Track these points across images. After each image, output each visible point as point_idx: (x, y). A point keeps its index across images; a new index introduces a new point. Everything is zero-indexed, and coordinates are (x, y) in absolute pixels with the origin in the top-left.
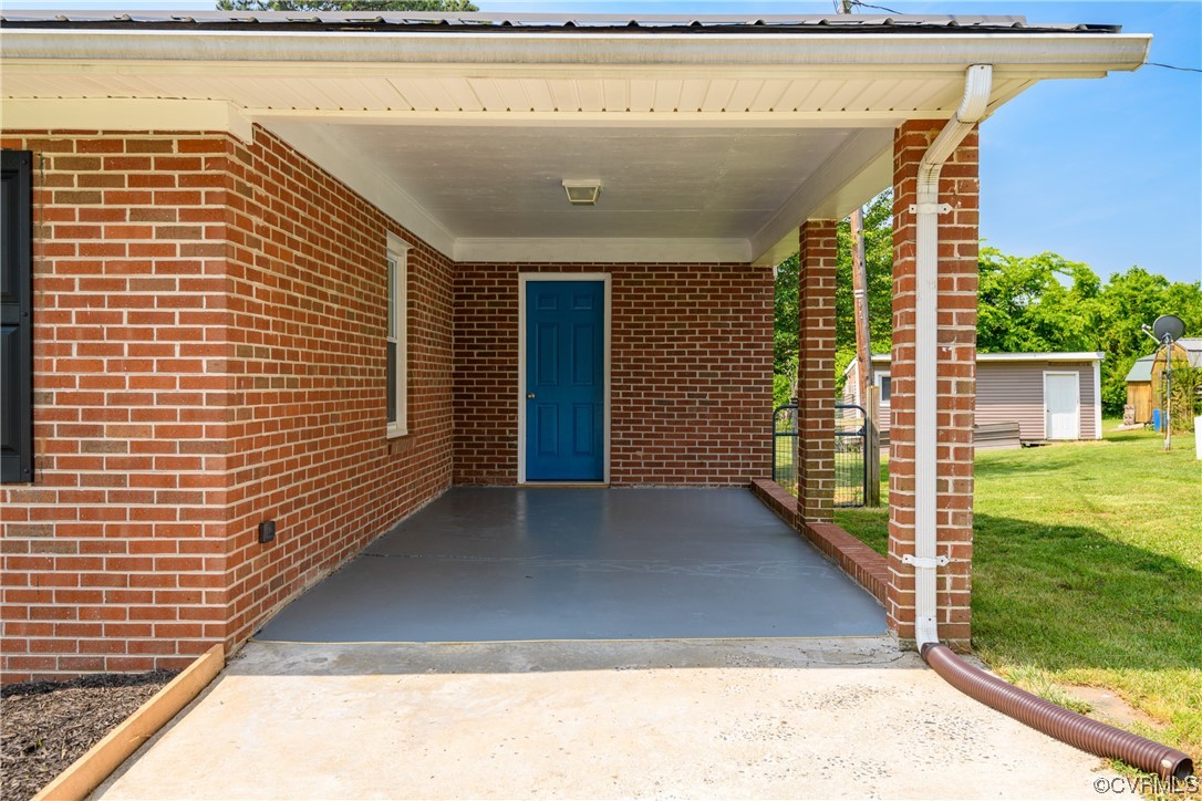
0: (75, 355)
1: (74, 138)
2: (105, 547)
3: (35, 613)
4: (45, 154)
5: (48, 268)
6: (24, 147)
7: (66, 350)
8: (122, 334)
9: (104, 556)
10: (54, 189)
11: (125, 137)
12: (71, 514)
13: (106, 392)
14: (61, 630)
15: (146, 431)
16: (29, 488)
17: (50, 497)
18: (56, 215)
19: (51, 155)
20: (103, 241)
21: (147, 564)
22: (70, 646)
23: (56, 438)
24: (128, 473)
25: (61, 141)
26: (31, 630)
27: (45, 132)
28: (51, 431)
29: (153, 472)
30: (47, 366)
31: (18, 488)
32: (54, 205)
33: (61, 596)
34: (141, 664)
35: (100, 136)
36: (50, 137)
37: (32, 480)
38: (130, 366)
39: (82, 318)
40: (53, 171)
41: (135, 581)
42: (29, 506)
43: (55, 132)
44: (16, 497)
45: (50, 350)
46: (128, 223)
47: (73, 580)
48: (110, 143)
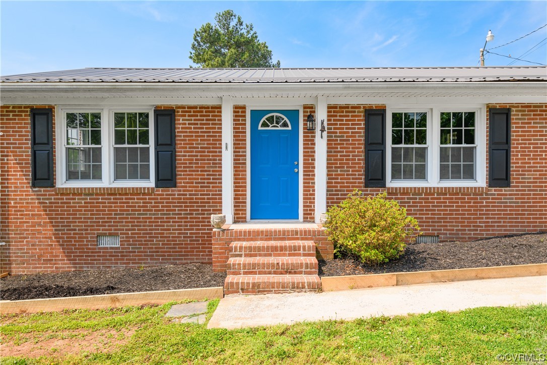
0: (519, 157)
1: (520, 105)
2: (526, 202)
3: (510, 218)
4: (513, 109)
5: (513, 135)
6: (508, 107)
7: (518, 155)
8: (531, 151)
9: (526, 205)
10: (515, 117)
11: (532, 105)
12: (518, 195)
13: (527, 165)
14: (516, 222)
15: (536, 175)
16: (508, 188)
17: (513, 190)
18: (515, 123)
19: (514, 109)
20: (526, 129)
21: (536, 206)
22: (518, 226)
23: (515, 176)
24: (532, 185)
25: (517, 106)
26: (509, 222)
27: (513, 104)
28: (513, 175)
29: (538, 184)
30: (513, 159)
31: (506, 189)
32: (515, 121)
33: (516, 214)
34: (535, 230)
35: (526, 104)
36: (514, 105)
37: (510, 187)
38: (533, 159)
39: (521, 148)
40: (515, 113)
41: (534, 210)
42: (508, 193)
43: (516, 104)
44: (505, 191)
45: (514, 155)
46: (532, 125)
47: (519, 210)
48: (528, 106)
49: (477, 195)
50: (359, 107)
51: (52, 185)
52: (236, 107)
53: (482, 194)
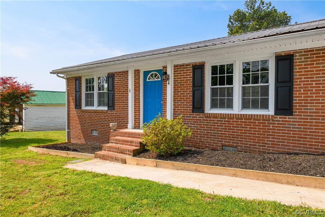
0: (302, 92)
1: (303, 50)
2: (309, 129)
3: (292, 140)
4: (296, 54)
5: (296, 75)
6: (292, 53)
7: (301, 91)
8: (314, 87)
9: (308, 130)
10: (298, 61)
11: (315, 49)
12: (301, 122)
13: (309, 99)
14: (298, 144)
15: (319, 106)
16: (292, 117)
17: (296, 119)
18: (298, 65)
19: (298, 54)
20: (309, 69)
21: (319, 132)
22: (301, 147)
23: (298, 107)
24: (314, 114)
25: (300, 51)
26: (292, 143)
27: (297, 50)
28: (296, 106)
29: (320, 114)
30: (296, 94)
31: (289, 117)
32: (298, 64)
33: (298, 137)
34: (317, 152)
35: (309, 49)
36: (298, 51)
37: (292, 115)
38: (315, 93)
39: (304, 84)
40: (298, 57)
41: (315, 135)
42: (291, 120)
43: (298, 50)
44: (289, 118)
45: (297, 91)
46: (315, 66)
47: (301, 135)
48: (311, 50)
49: (265, 120)
50: (190, 65)
51: (80, 108)
52: (135, 71)
53: (269, 120)
